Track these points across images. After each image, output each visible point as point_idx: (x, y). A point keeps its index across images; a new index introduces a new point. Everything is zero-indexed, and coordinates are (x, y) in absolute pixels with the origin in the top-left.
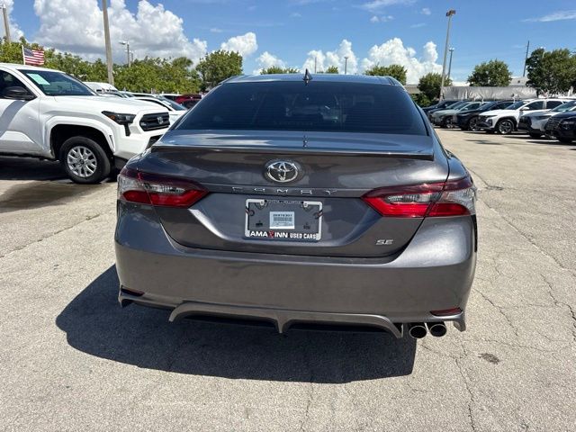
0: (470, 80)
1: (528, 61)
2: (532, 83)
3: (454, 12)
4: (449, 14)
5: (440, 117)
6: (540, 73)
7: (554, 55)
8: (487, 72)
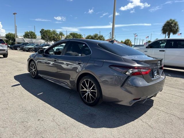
0: (24, 36)
1: (40, 32)
2: (42, 38)
3: (16, 14)
4: (14, 14)
5: (27, 48)
6: (44, 36)
7: (47, 31)
8: (29, 34)
